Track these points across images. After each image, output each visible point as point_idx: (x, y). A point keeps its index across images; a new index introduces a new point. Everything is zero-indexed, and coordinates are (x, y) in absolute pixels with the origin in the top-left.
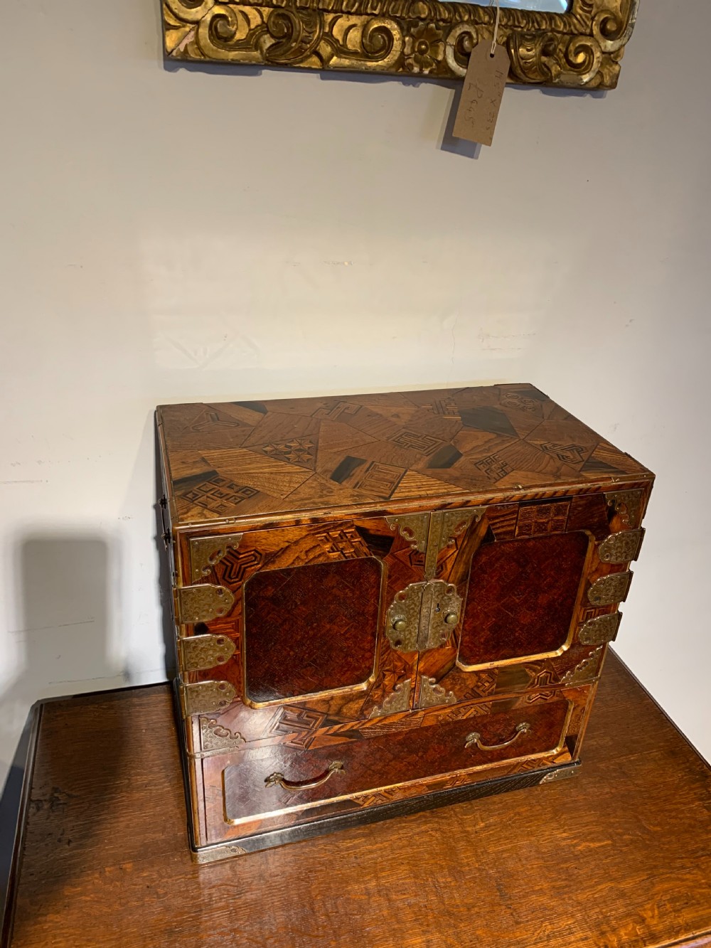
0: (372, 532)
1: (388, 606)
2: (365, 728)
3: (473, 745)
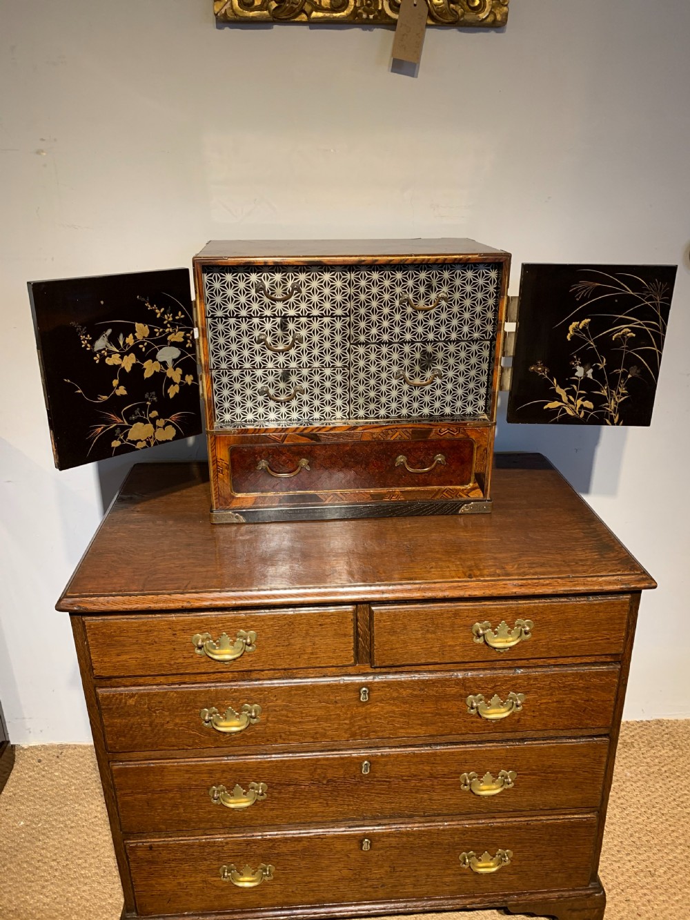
2: (321, 434)
3: (402, 466)
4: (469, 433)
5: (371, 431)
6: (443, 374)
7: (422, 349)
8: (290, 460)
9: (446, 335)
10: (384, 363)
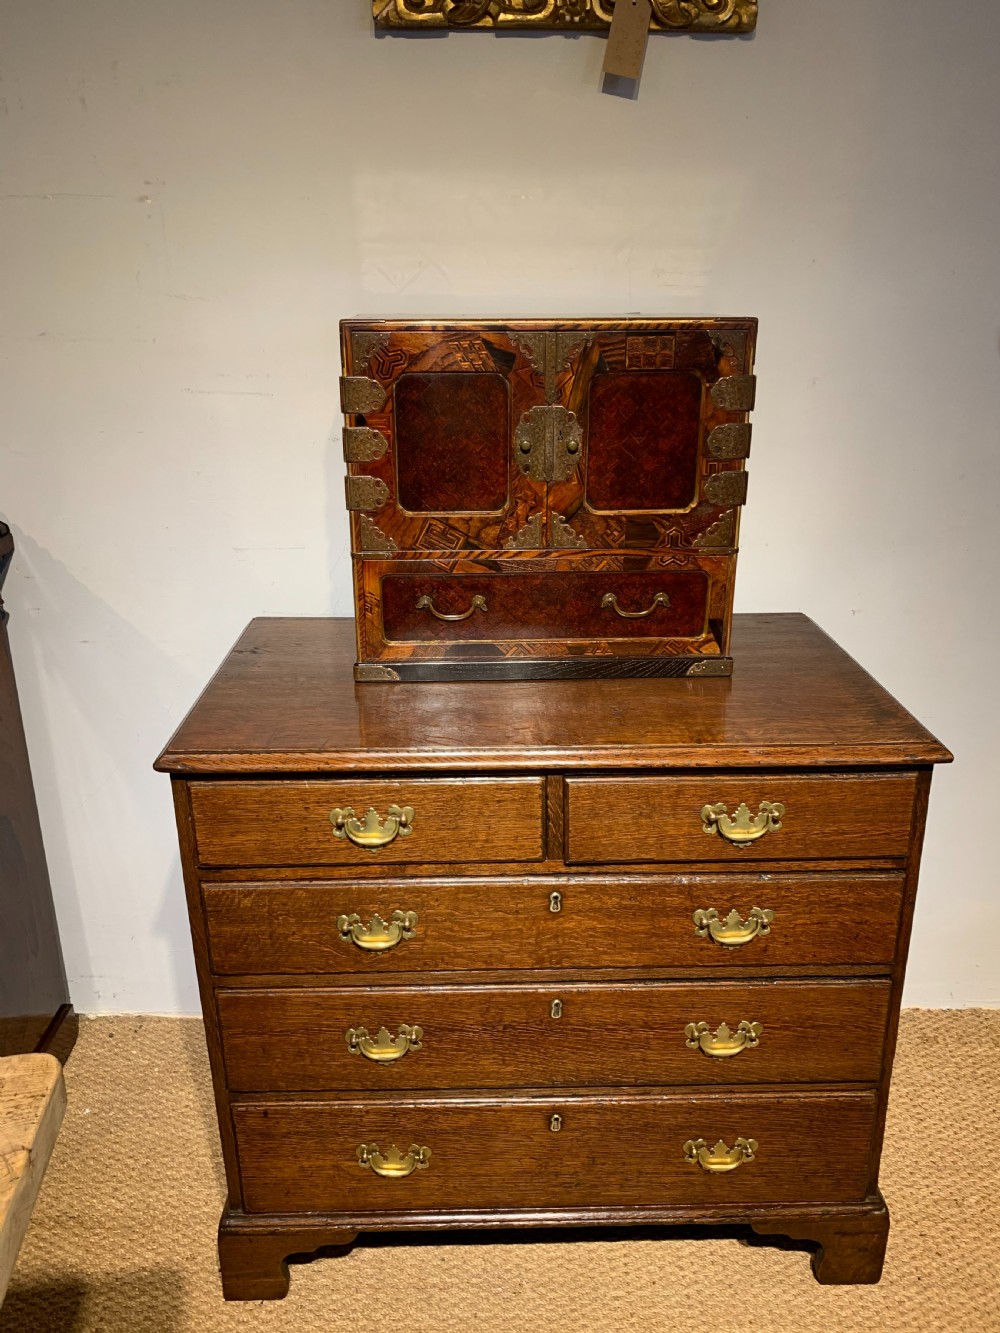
0: (496, 346)
1: (517, 424)
2: (502, 561)
3: (610, 608)
4: (701, 564)
5: (569, 558)
8: (461, 597)
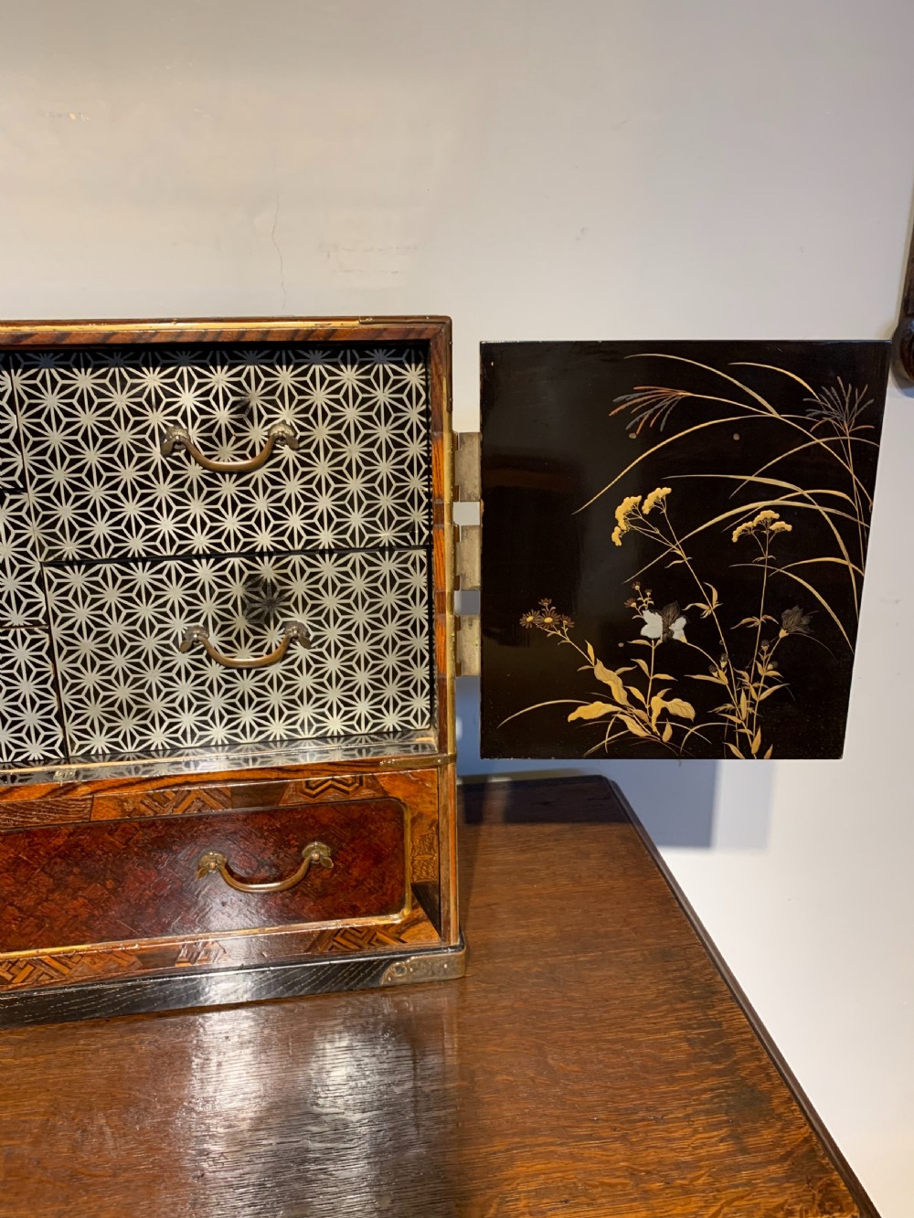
4: (387, 787)
5: (116, 793)
6: (313, 634)
7: (247, 573)
9: (305, 537)
10: (146, 611)
